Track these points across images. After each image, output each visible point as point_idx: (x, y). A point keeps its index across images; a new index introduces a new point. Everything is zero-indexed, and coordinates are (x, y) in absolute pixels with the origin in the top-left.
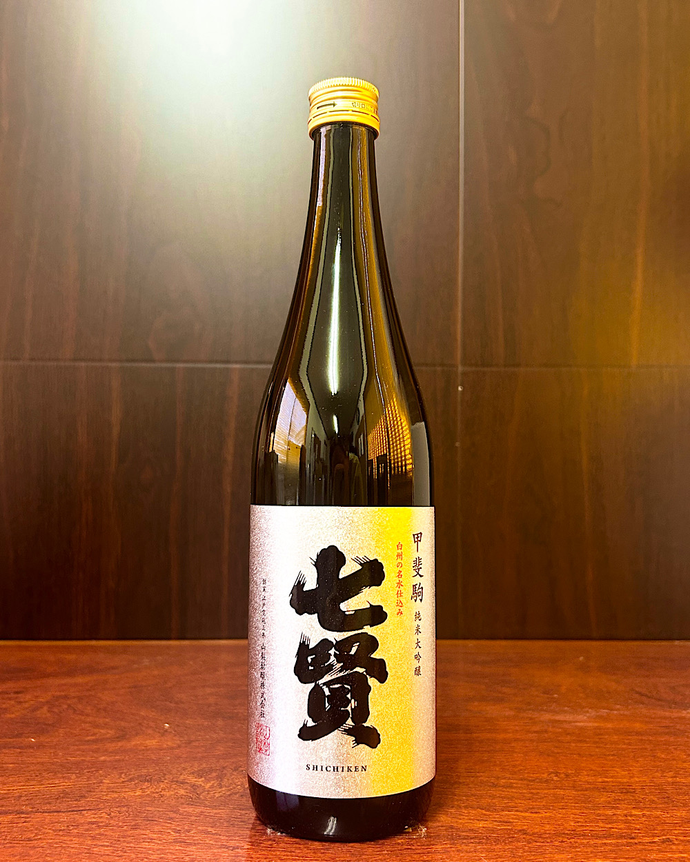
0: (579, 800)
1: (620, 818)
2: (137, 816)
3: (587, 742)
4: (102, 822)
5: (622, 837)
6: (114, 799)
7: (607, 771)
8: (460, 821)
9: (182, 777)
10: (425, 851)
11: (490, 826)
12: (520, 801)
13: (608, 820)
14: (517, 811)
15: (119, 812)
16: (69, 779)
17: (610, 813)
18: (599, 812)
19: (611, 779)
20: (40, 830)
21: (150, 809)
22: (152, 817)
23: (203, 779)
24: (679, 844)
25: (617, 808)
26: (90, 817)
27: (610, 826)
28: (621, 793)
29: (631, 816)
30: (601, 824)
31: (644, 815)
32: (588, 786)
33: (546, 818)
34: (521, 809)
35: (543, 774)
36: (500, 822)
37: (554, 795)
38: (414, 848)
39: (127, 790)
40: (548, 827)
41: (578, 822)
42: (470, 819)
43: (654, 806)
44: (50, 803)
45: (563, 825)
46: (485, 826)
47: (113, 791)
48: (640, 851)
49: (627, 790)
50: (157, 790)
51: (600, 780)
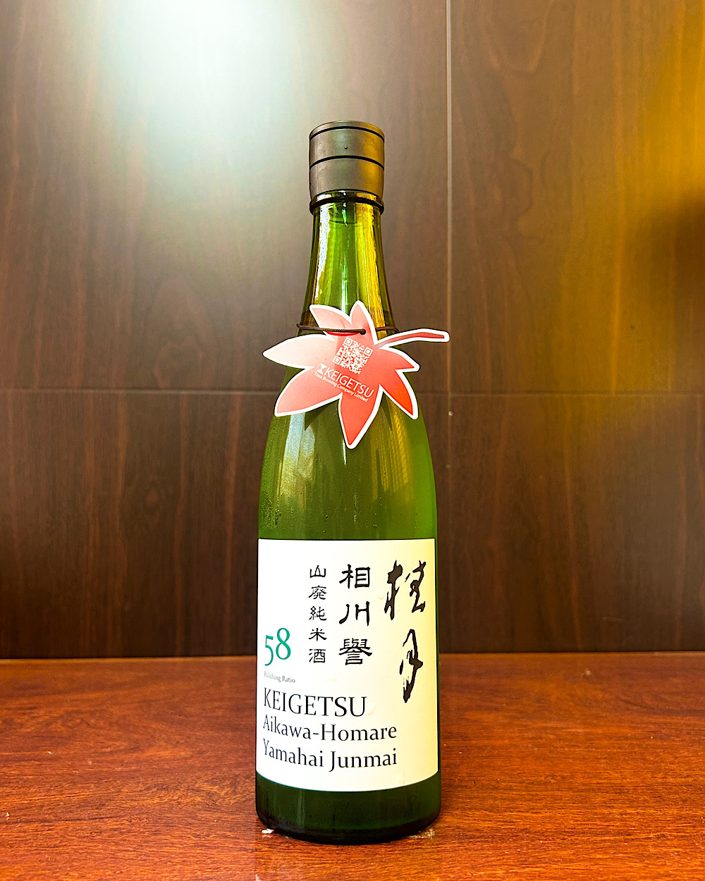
0: (576, 801)
1: (616, 816)
2: (157, 822)
3: (579, 747)
4: (123, 829)
5: (619, 834)
6: (134, 807)
7: (600, 773)
8: (466, 822)
9: (197, 785)
10: (435, 851)
11: (494, 825)
12: (520, 803)
13: (604, 818)
14: (519, 811)
15: (140, 819)
16: (89, 788)
17: (606, 811)
18: (595, 811)
19: (605, 781)
20: (64, 837)
21: (169, 815)
22: (172, 823)
23: (217, 787)
24: (672, 840)
25: (613, 807)
26: (111, 824)
27: (607, 824)
28: (616, 793)
29: (626, 814)
30: (598, 823)
31: (638, 813)
32: (584, 788)
33: (546, 817)
34: (522, 810)
35: (541, 776)
36: (504, 822)
37: (552, 796)
38: (424, 847)
39: (145, 798)
40: (549, 826)
41: (577, 821)
42: (475, 820)
43: (646, 804)
44: (71, 812)
45: (563, 824)
46: (489, 825)
47: (132, 800)
48: (638, 846)
49: (620, 790)
50: (175, 798)
51: (595, 782)
